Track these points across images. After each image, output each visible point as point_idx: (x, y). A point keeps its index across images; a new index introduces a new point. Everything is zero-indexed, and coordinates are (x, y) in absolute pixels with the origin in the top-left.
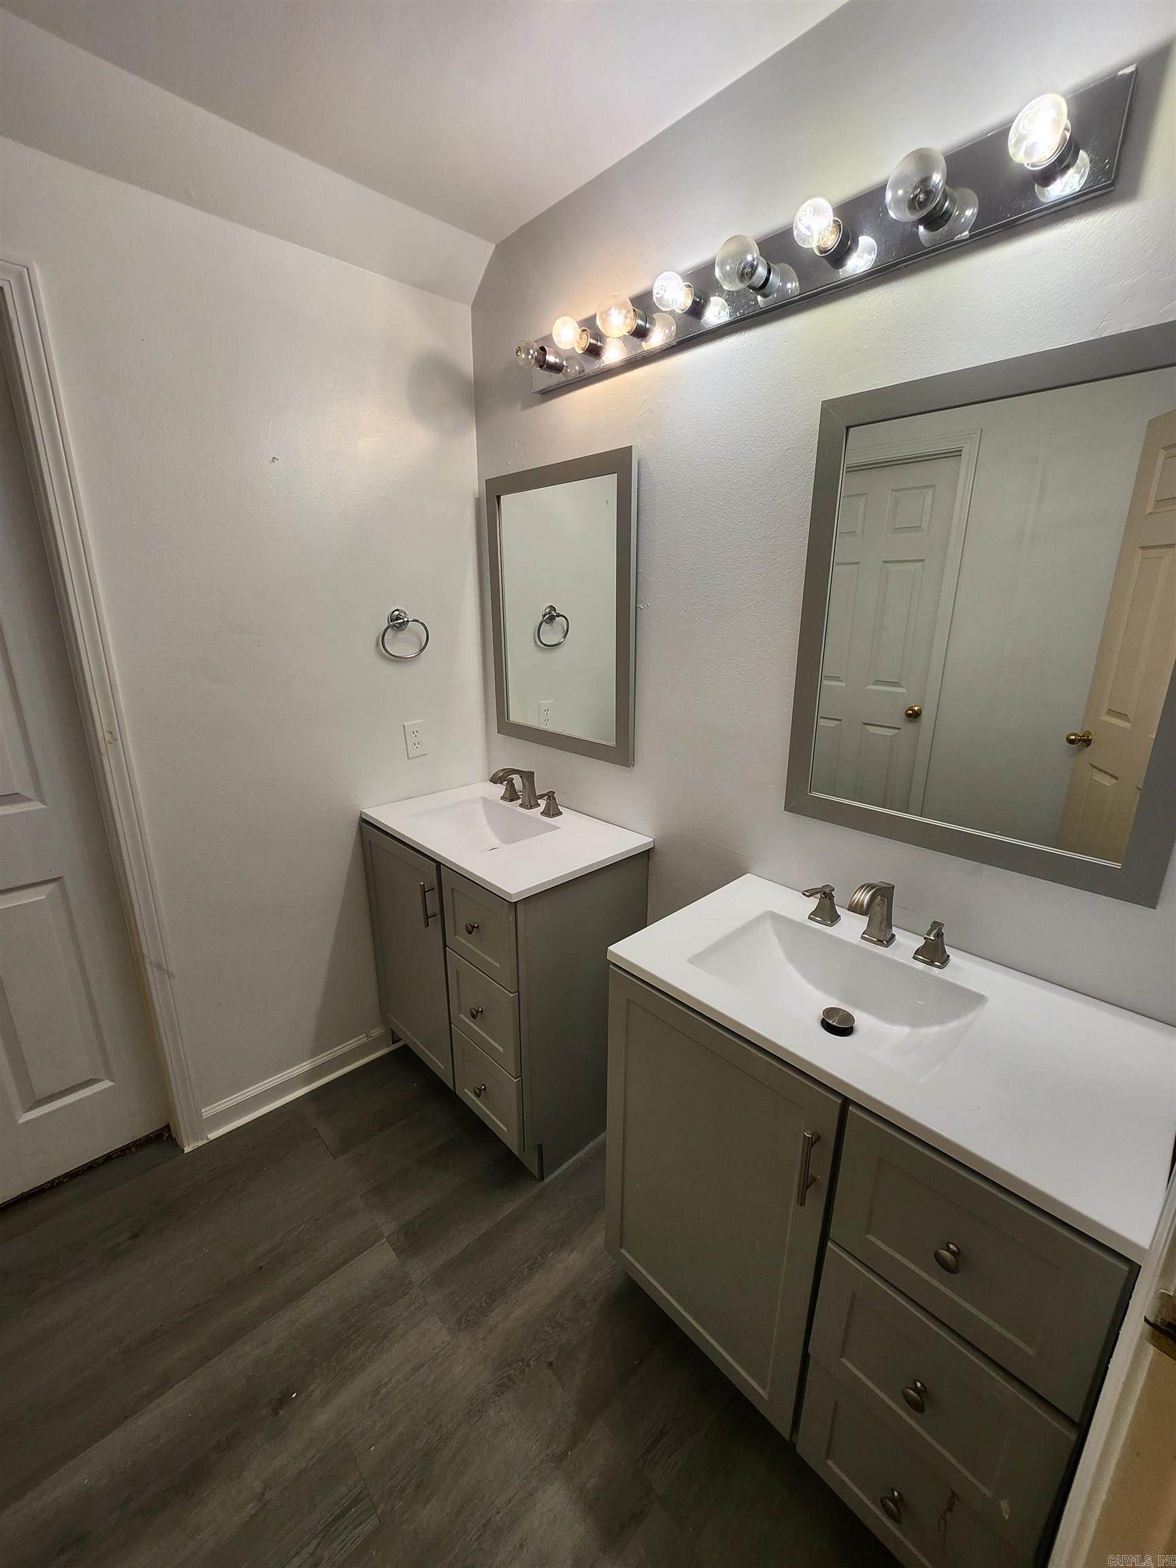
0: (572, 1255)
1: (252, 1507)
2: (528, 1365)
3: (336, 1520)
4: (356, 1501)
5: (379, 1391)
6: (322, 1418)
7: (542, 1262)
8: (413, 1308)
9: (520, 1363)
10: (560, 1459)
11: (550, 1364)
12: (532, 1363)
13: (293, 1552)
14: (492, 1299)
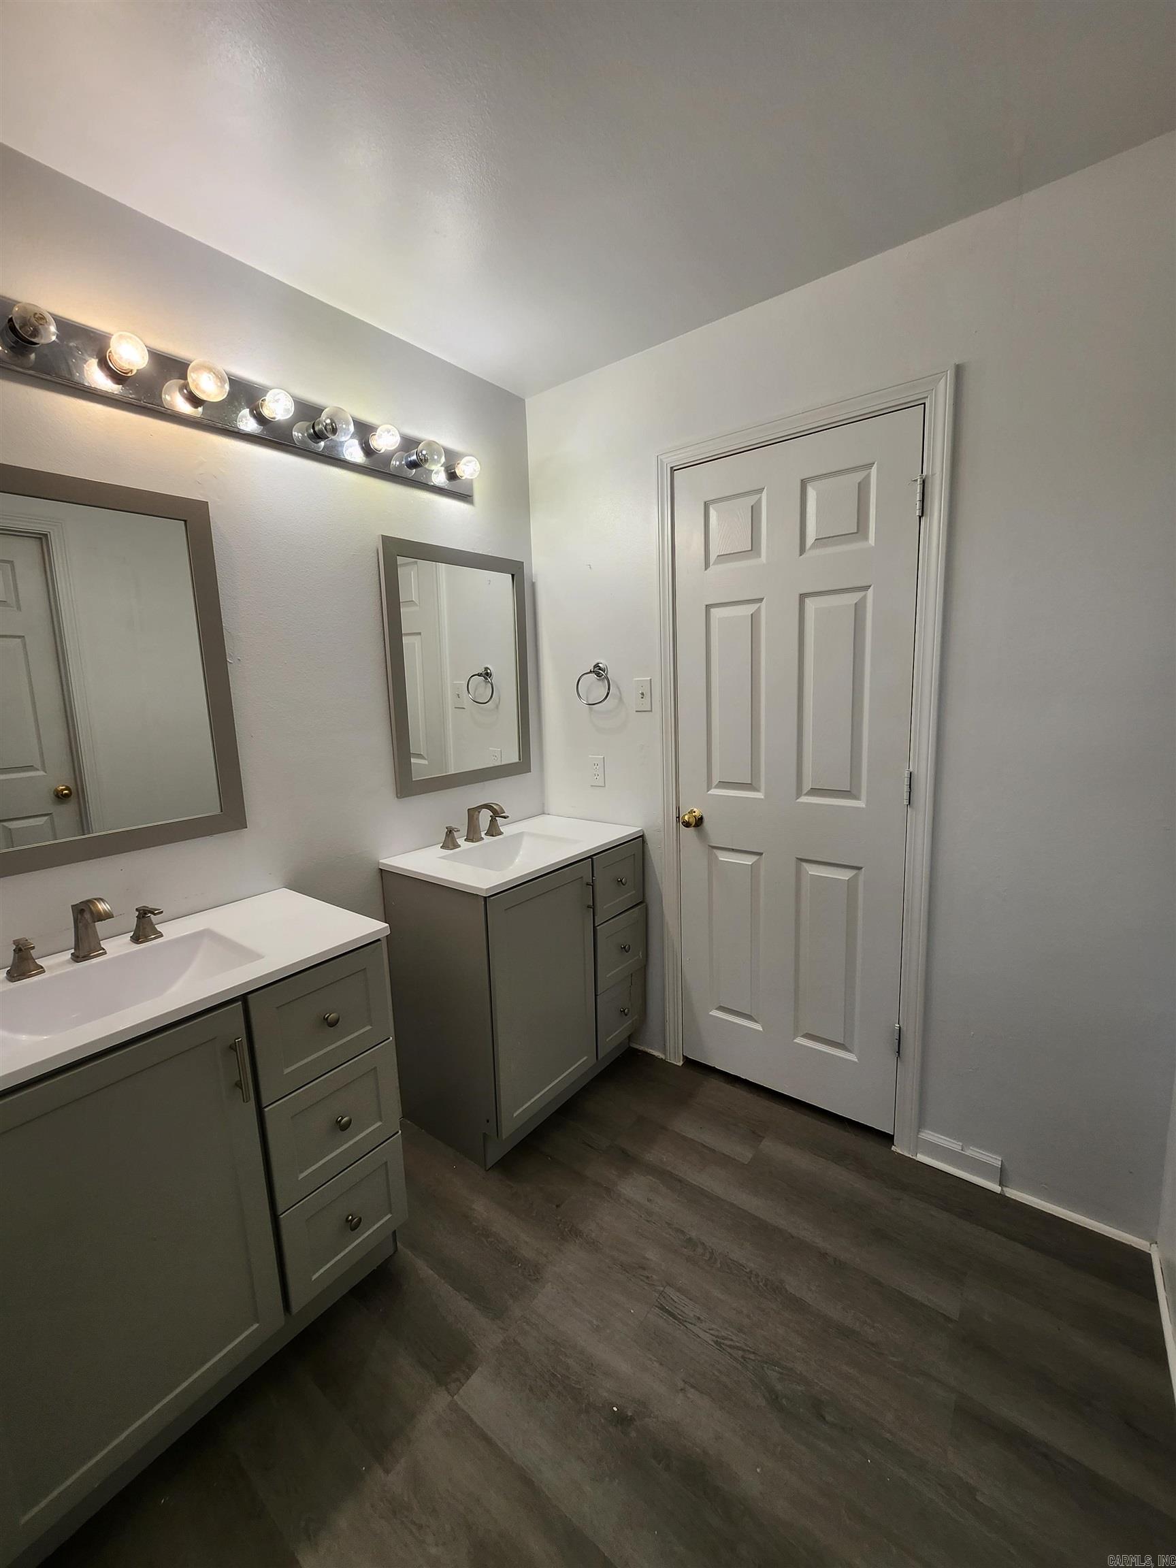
0: (476, 1208)
1: (692, 1394)
2: (561, 1220)
3: (675, 1317)
4: (662, 1308)
5: (597, 1326)
6: (624, 1367)
7: (481, 1228)
8: (527, 1328)
9: (560, 1225)
10: (608, 1190)
11: (557, 1206)
12: (559, 1218)
13: (698, 1340)
14: (515, 1260)
